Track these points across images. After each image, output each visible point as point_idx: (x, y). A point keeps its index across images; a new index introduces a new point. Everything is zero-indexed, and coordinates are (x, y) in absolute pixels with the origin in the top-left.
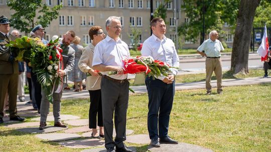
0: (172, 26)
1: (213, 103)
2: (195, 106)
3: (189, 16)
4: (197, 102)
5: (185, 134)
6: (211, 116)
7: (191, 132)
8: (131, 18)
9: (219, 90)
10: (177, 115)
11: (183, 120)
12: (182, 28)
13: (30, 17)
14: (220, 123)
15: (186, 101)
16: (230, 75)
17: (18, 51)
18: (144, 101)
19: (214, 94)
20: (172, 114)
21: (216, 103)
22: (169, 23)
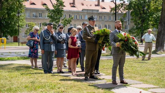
0: (126, 29)
1: (145, 64)
2: (136, 65)
3: (135, 24)
4: (137, 63)
5: (130, 76)
6: (144, 69)
7: (133, 75)
8: (105, 25)
9: (149, 58)
10: (127, 68)
11: (129, 71)
12: (131, 30)
13: (57, 22)
14: (148, 72)
15: (132, 63)
16: (155, 52)
17: (100, 37)
18: (111, 63)
19: (146, 60)
20: (124, 68)
21: (146, 64)
22: (125, 28)
